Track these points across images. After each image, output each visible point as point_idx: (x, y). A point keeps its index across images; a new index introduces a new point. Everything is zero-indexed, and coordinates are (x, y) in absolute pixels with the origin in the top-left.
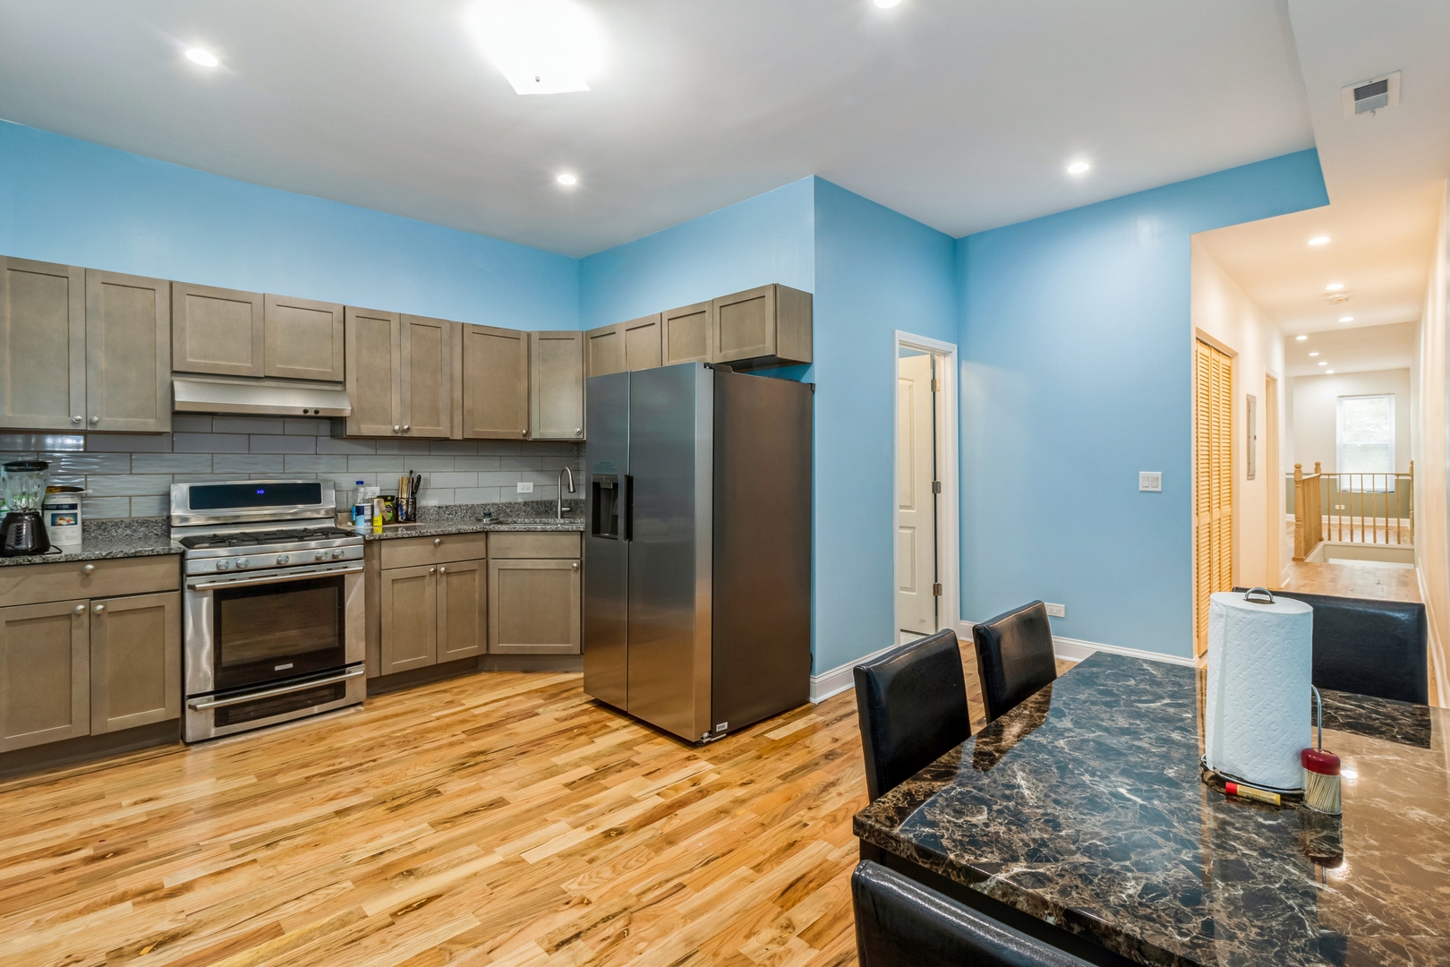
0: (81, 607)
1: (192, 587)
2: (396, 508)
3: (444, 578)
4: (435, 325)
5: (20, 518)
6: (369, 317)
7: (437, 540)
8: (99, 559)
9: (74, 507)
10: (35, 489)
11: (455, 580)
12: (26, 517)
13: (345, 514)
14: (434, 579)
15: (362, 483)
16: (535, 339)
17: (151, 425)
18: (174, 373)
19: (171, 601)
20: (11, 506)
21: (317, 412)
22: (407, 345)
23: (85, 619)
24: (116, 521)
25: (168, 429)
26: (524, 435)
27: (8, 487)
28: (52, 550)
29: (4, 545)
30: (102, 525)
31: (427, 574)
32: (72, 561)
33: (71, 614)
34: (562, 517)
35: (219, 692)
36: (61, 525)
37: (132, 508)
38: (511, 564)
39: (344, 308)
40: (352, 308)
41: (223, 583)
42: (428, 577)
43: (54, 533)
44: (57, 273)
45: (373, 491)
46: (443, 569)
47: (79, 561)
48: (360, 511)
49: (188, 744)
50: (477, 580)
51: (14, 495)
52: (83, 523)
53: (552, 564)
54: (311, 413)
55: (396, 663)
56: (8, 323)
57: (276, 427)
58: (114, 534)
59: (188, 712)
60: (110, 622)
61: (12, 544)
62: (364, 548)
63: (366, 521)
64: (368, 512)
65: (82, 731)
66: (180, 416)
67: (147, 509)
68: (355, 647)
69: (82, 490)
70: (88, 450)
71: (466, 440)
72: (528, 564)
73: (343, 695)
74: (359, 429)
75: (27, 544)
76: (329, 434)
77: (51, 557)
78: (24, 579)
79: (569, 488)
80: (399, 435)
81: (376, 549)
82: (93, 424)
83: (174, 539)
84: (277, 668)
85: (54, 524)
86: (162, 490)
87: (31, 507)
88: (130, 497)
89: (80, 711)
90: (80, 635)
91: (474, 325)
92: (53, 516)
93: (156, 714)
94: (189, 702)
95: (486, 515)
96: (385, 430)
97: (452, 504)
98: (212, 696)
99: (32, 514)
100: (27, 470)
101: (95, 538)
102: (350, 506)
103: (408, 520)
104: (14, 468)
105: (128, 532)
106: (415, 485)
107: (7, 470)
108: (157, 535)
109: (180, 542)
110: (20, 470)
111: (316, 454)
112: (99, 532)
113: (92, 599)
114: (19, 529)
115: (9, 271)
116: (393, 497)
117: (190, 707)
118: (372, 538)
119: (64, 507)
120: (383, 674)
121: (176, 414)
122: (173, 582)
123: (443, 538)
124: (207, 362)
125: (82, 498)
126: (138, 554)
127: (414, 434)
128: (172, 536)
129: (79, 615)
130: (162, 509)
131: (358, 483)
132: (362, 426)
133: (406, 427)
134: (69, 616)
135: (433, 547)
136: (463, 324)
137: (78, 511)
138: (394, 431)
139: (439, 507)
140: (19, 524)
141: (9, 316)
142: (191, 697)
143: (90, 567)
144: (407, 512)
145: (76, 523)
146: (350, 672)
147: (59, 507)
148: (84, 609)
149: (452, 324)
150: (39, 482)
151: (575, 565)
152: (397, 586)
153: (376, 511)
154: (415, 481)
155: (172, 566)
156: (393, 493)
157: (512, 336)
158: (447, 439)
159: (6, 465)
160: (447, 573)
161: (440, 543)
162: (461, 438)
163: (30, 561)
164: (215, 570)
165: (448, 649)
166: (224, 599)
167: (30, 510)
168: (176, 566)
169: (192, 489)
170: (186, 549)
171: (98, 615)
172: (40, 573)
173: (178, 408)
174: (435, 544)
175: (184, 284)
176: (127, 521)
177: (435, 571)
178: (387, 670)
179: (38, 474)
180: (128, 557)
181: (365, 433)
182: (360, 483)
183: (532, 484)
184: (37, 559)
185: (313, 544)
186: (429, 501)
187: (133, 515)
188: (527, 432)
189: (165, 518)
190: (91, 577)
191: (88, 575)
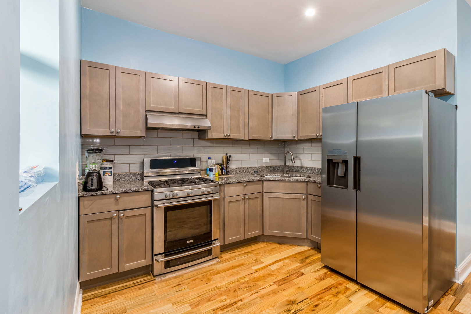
0: (115, 215)
1: (157, 206)
2: (222, 169)
3: (247, 200)
4: (238, 91)
5: (92, 174)
6: (215, 87)
7: (245, 184)
8: (122, 193)
9: (110, 168)
10: (98, 161)
11: (251, 201)
12: (95, 174)
13: (204, 171)
14: (243, 201)
15: (210, 158)
16: (275, 96)
17: (139, 133)
18: (147, 111)
19: (148, 211)
20: (89, 169)
21: (198, 127)
22: (229, 99)
23: (116, 220)
24: (124, 174)
25: (145, 135)
26: (270, 138)
27: (88, 160)
28: (104, 188)
29: (87, 187)
30: (120, 175)
31: (241, 199)
32: (111, 194)
33: (111, 218)
34: (286, 173)
35: (167, 253)
36: (106, 176)
37: (130, 168)
38: (273, 195)
39: (207, 83)
40: (209, 83)
41: (168, 204)
42: (241, 200)
43: (104, 179)
44: (105, 68)
45: (214, 161)
46: (247, 197)
47: (114, 193)
48: (211, 170)
49: (154, 276)
50: (259, 202)
51: (90, 163)
52: (113, 174)
53: (293, 196)
54: (196, 128)
55: (231, 239)
56: (88, 89)
57: (179, 134)
58: (124, 179)
59: (155, 261)
60: (125, 221)
61: (90, 186)
62: (219, 187)
63: (213, 175)
64: (214, 171)
65: (115, 271)
66: (149, 129)
67: (135, 169)
68: (216, 233)
69: (113, 161)
70: (115, 144)
71: (249, 140)
72: (281, 196)
73: (211, 254)
74: (212, 135)
75: (95, 186)
76: (198, 138)
77: (104, 192)
78: (93, 202)
79: (292, 161)
80: (226, 138)
81: (222, 188)
82: (118, 133)
83: (146, 182)
84: (188, 242)
85: (104, 175)
86: (141, 161)
87: (96, 169)
88: (129, 164)
89: (115, 262)
90: (115, 227)
91: (252, 91)
92: (104, 172)
93: (143, 262)
94: (155, 258)
95: (255, 172)
96: (221, 136)
97: (240, 167)
98: (164, 255)
99: (97, 172)
100: (95, 153)
101: (118, 181)
102: (205, 168)
103: (227, 174)
104: (91, 152)
105: (129, 178)
106: (229, 159)
107: (88, 153)
108: (139, 180)
109: (148, 183)
110: (92, 153)
111: (193, 146)
112: (119, 178)
113: (119, 211)
114: (92, 179)
115: (88, 67)
116: (221, 164)
117: (156, 260)
118: (222, 183)
119: (107, 168)
120: (225, 244)
121: (148, 129)
122: (149, 203)
123: (247, 183)
124: (158, 106)
125: (113, 164)
126: (136, 191)
127: (231, 137)
128: (144, 180)
129: (114, 218)
130: (140, 169)
131: (208, 158)
132: (213, 134)
133: (229, 134)
134: (111, 219)
135: (243, 187)
136: (248, 90)
137: (112, 170)
138: (225, 136)
139: (236, 168)
140: (92, 177)
141: (88, 86)
142: (156, 255)
143: (118, 196)
144: (226, 171)
145: (111, 175)
146: (214, 244)
147: (105, 168)
148: (116, 215)
149: (245, 90)
150: (99, 158)
151: (304, 197)
152: (230, 204)
153: (216, 170)
154: (228, 157)
155: (148, 196)
156: (220, 162)
157: (266, 96)
158: (242, 140)
159: (88, 150)
160: (248, 199)
161: (246, 185)
162: (247, 139)
163: (96, 194)
164: (164, 198)
165: (249, 233)
166: (168, 211)
167: (96, 171)
168: (149, 196)
169: (152, 161)
170: (154, 188)
171: (121, 218)
172: (100, 199)
173: (149, 126)
174: (244, 186)
175: (150, 73)
176: (128, 174)
177: (244, 198)
178: (226, 243)
179: (99, 155)
180: (132, 192)
181: (214, 137)
182: (209, 158)
183: (268, 159)
184: (99, 193)
185: (200, 186)
186: (233, 166)
187: (130, 171)
188: (272, 137)
189: (141, 172)
190: (119, 201)
191: (117, 200)
